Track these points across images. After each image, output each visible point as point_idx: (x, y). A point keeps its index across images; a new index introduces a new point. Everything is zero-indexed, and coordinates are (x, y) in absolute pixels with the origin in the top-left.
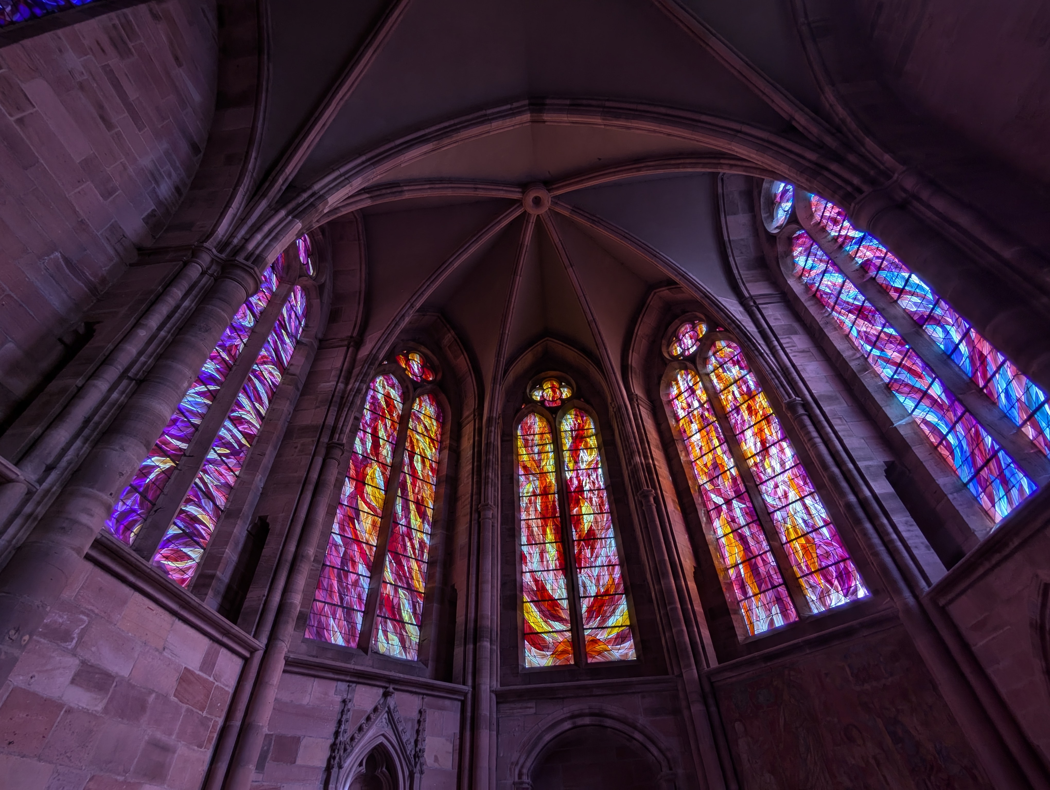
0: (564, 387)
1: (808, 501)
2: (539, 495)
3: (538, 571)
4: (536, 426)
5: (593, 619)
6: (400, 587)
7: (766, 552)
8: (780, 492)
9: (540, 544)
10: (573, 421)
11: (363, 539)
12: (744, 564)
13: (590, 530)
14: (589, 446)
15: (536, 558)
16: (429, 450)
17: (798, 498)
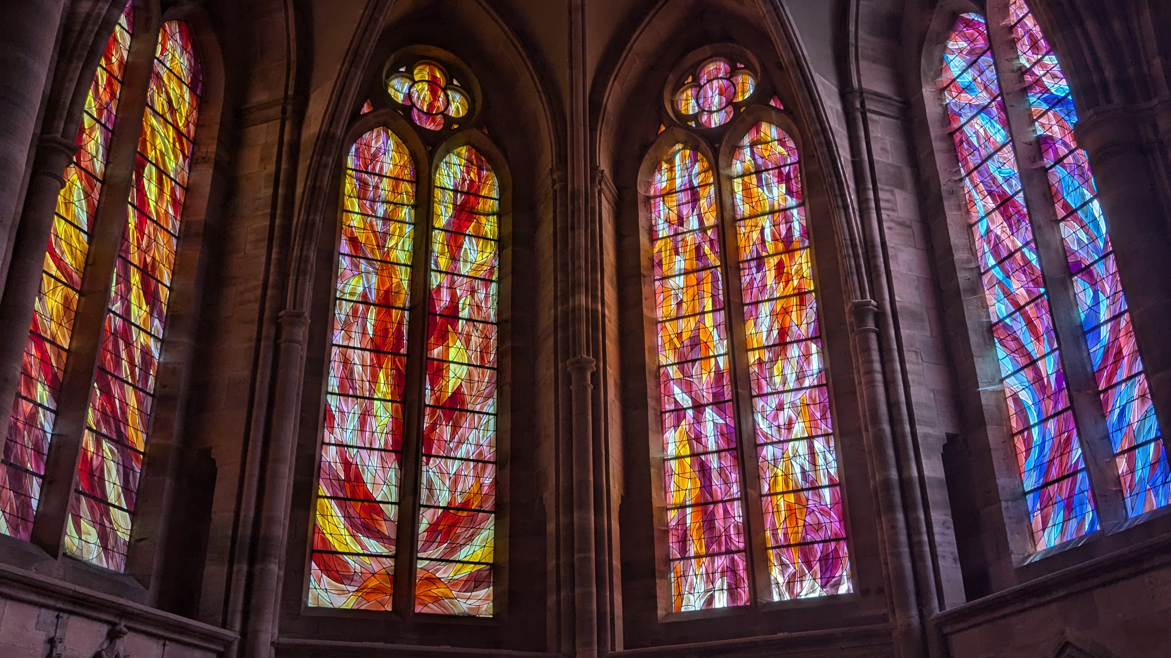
0: (455, 89)
1: (819, 445)
2: (374, 305)
3: (353, 447)
4: (387, 159)
5: (436, 544)
6: (105, 436)
7: (732, 500)
8: (783, 417)
9: (364, 398)
10: (462, 172)
11: (46, 332)
12: (695, 509)
13: (458, 393)
14: (482, 233)
15: (352, 422)
16: (172, 158)
17: (806, 435)
